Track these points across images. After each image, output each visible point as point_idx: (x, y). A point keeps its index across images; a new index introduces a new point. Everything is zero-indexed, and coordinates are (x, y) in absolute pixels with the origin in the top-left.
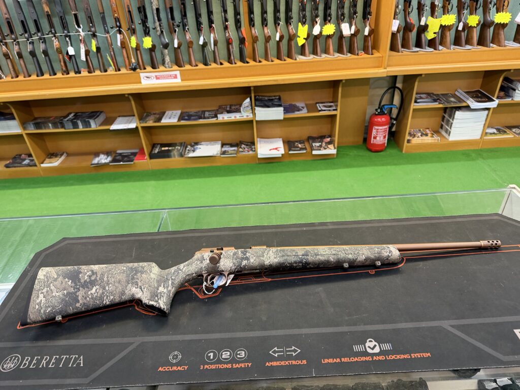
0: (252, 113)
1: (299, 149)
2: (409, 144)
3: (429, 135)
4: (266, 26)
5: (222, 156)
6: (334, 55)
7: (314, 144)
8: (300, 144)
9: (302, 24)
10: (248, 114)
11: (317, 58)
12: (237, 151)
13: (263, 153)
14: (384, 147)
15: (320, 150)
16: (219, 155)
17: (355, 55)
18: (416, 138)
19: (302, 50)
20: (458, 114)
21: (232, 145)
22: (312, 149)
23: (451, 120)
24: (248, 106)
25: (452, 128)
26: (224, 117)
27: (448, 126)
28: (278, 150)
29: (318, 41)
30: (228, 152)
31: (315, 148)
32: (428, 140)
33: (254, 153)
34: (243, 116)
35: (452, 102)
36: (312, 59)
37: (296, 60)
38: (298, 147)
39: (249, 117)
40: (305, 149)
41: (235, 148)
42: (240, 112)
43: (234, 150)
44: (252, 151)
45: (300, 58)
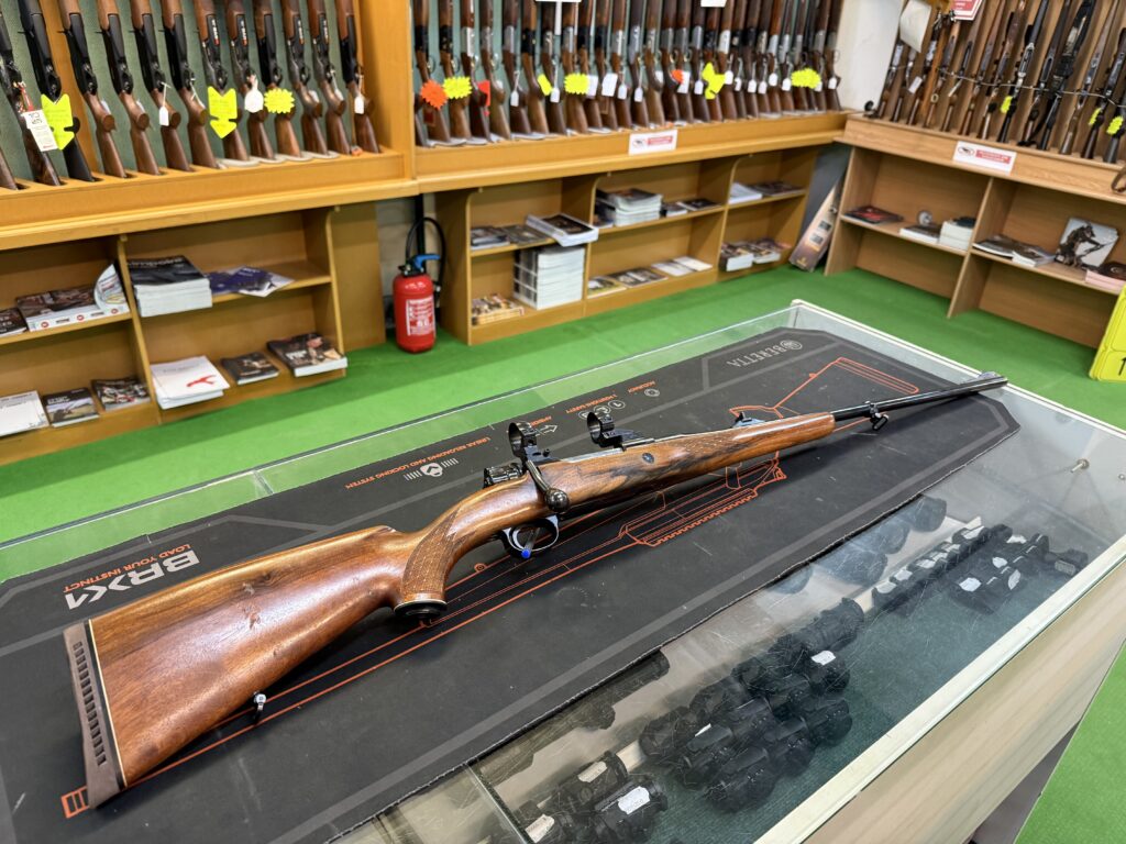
0: (127, 300)
1: (257, 372)
2: (476, 328)
3: (503, 305)
4: (129, 92)
5: (56, 425)
6: (301, 156)
7: (291, 356)
8: (256, 359)
9: (217, 90)
10: (116, 306)
11: (266, 163)
12: (96, 406)
13: (171, 396)
14: (433, 341)
15: (310, 364)
16: (47, 425)
17: (345, 153)
18: (483, 315)
19: (229, 147)
20: (544, 260)
21: (72, 396)
22: (291, 367)
23: (533, 273)
24: (111, 287)
25: (539, 287)
26: (46, 323)
27: (529, 284)
28: (211, 383)
29: (261, 126)
30: (70, 412)
31: (296, 363)
32: (506, 313)
33: (147, 400)
34: (102, 313)
35: (526, 239)
36: (257, 165)
37: (218, 168)
38: (254, 368)
39: (119, 313)
40: (273, 369)
41: (88, 400)
42: (94, 303)
43: (87, 404)
44: (139, 396)
45: (228, 165)
